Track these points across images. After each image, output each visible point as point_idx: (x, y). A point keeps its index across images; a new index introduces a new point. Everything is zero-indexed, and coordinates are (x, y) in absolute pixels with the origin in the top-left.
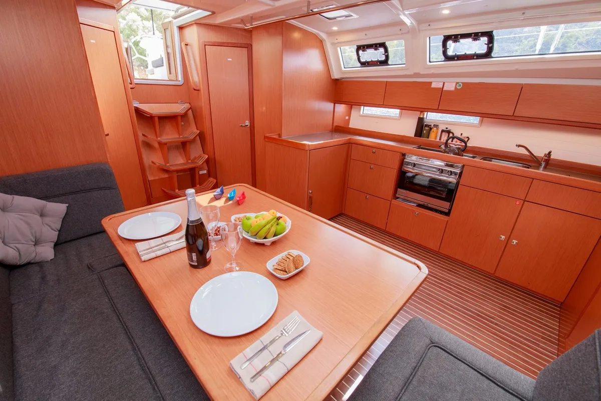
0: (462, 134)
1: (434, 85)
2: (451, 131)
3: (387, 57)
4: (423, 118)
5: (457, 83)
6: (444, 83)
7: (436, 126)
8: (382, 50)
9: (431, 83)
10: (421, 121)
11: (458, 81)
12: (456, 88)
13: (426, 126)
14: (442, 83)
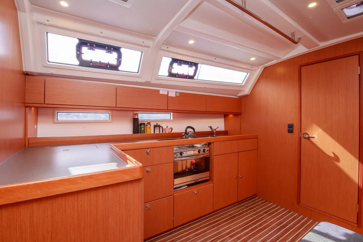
0: (167, 127)
1: (161, 92)
2: (161, 126)
3: (119, 63)
4: (138, 119)
5: (176, 92)
6: (168, 91)
7: (149, 123)
8: (115, 55)
9: (159, 91)
10: (135, 121)
11: (177, 91)
12: (176, 95)
13: (141, 124)
14: (167, 92)
